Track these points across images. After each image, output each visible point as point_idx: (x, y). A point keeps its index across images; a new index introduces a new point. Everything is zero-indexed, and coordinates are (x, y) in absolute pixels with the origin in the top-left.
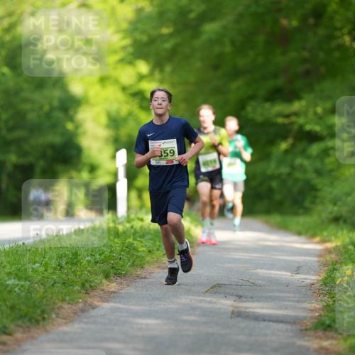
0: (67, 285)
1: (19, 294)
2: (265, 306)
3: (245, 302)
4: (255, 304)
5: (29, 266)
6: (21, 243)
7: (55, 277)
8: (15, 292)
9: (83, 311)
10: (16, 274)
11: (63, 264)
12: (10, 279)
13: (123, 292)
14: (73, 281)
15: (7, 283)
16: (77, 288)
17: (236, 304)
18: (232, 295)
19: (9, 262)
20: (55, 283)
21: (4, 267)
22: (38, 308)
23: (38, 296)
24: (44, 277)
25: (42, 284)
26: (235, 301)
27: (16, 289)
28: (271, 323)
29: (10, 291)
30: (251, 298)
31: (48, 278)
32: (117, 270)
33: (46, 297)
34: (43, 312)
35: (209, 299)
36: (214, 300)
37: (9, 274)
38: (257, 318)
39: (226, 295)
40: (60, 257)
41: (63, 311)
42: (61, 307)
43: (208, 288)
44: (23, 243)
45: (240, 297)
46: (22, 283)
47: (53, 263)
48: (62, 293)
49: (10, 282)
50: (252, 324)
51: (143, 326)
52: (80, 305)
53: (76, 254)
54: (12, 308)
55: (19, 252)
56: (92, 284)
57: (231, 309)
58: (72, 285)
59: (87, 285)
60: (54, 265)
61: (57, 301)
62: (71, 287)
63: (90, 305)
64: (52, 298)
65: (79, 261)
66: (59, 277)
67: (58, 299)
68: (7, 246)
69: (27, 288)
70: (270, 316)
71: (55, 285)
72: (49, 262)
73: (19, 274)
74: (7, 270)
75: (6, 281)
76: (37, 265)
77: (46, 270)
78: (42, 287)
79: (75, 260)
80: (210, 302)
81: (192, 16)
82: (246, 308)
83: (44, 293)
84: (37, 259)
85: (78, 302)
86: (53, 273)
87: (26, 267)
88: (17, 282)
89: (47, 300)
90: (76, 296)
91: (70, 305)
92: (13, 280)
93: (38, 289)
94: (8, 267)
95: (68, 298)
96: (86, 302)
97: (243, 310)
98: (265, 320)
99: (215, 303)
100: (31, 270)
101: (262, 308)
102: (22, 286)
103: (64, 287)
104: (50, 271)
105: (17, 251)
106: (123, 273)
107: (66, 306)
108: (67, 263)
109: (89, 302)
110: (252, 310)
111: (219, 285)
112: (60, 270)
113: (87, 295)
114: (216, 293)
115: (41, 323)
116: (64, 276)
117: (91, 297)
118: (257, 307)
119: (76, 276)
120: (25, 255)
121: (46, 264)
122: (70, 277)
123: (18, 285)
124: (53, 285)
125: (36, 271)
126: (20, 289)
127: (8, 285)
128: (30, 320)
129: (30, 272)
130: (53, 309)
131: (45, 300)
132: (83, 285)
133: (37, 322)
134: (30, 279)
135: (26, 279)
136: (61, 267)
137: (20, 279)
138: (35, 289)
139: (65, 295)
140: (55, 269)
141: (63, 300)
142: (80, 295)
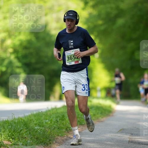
0: (60, 129)
1: (40, 133)
2: (143, 138)
3: (135, 136)
4: (138, 137)
5: (44, 121)
6: (41, 111)
7: (55, 126)
8: (38, 132)
9: (66, 140)
10: (39, 124)
11: (58, 120)
12: (36, 126)
13: (83, 132)
14: (62, 128)
15: (35, 128)
16: (64, 130)
17: (130, 137)
18: (128, 133)
19: (36, 119)
20: (55, 128)
21: (33, 121)
22: (48, 138)
23: (48, 133)
24: (50, 126)
25: (49, 129)
26: (130, 136)
27: (39, 131)
28: (145, 145)
29: (36, 132)
30: (137, 134)
31: (52, 126)
32: (81, 123)
33: (51, 134)
34: (50, 140)
35: (119, 135)
36: (121, 135)
37: (36, 124)
38: (140, 143)
39: (126, 133)
40: (57, 117)
41: (58, 140)
42: (57, 138)
43: (119, 130)
44: (42, 112)
45: (132, 134)
46: (41, 128)
47: (54, 120)
48: (58, 132)
49: (36, 128)
50: (137, 146)
51: (92, 147)
52: (65, 137)
53: (63, 116)
54: (37, 138)
55: (40, 115)
56: (70, 129)
57: (128, 139)
58: (62, 129)
59: (68, 129)
60: (54, 121)
61: (56, 136)
62: (61, 130)
63: (70, 137)
64: (53, 134)
65: (65, 119)
66: (57, 126)
67: (56, 135)
68: (35, 113)
69: (43, 130)
70: (145, 142)
71: (55, 129)
72: (52, 119)
73: (40, 124)
74: (35, 123)
75: (34, 127)
76: (47, 120)
77: (51, 123)
78: (49, 130)
79: (63, 119)
80: (119, 136)
81: (112, 15)
82: (135, 139)
83: (50, 132)
84: (47, 118)
85: (64, 136)
86: (54, 124)
87: (43, 121)
88: (39, 128)
89: (51, 135)
90: (63, 133)
91: (61, 138)
92: (37, 127)
93: (48, 131)
94: (35, 121)
95: (60, 134)
96: (67, 136)
97: (133, 140)
98: (143, 144)
99: (122, 136)
100: (45, 123)
101: (142, 139)
102: (41, 129)
103: (58, 130)
104: (53, 123)
105: (39, 115)
106: (83, 124)
107: (59, 138)
108: (60, 120)
109: (69, 136)
110: (137, 140)
111: (123, 129)
112: (57, 123)
113: (68, 133)
114: (122, 132)
115: (49, 145)
116: (59, 125)
117: (70, 134)
118: (139, 139)
119: (63, 125)
120: (42, 116)
121: (51, 120)
122: (61, 126)
123: (39, 129)
124: (54, 129)
125: (47, 123)
126: (40, 131)
127: (35, 129)
128: (44, 144)
129: (44, 124)
130: (54, 139)
131: (50, 135)
132: (66, 129)
133: (47, 144)
134: (44, 126)
135: (43, 126)
136: (57, 121)
137: (40, 126)
138: (47, 131)
139: (59, 133)
140: (55, 122)
141: (58, 135)
142: (65, 133)
